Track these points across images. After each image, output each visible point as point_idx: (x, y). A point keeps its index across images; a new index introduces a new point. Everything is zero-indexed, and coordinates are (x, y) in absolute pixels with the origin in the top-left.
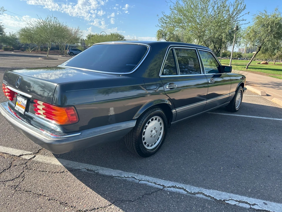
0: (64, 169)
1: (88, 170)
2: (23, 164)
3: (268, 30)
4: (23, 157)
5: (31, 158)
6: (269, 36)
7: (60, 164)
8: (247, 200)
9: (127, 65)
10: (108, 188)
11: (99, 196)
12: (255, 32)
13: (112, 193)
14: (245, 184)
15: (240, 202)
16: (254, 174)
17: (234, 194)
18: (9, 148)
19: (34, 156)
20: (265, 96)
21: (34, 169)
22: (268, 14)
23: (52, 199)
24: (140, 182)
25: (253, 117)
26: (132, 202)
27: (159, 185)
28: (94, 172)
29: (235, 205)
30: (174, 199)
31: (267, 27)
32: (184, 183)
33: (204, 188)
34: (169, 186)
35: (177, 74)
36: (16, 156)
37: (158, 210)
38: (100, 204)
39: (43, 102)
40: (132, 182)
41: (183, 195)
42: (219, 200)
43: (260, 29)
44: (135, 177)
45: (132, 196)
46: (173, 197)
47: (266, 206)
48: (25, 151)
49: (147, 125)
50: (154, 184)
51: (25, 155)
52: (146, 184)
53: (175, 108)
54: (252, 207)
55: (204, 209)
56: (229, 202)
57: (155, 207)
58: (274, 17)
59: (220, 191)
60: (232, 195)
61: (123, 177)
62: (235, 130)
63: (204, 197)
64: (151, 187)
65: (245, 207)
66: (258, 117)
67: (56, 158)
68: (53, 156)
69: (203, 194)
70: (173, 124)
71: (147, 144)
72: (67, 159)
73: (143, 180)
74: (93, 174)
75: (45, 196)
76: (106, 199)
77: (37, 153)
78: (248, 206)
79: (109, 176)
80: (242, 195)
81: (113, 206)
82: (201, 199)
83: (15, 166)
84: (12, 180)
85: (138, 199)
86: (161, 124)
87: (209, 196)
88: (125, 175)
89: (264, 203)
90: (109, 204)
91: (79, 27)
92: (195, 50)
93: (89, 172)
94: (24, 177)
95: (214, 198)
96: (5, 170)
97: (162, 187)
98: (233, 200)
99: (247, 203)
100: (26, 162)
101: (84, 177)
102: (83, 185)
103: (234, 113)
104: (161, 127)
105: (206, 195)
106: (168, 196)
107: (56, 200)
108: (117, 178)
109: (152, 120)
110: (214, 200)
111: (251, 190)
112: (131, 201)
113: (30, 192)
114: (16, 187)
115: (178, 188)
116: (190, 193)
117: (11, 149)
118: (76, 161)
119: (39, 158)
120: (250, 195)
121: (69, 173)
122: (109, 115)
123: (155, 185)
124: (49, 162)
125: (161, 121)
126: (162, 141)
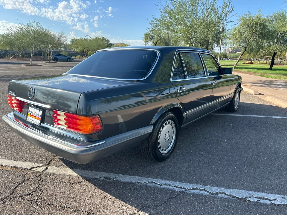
0: (81, 179)
1: (106, 178)
2: (36, 177)
3: (252, 31)
4: (35, 169)
5: (44, 170)
6: (253, 36)
7: (76, 174)
8: (266, 196)
9: (135, 70)
10: (131, 195)
11: (125, 203)
12: (241, 33)
13: (136, 199)
14: (261, 181)
15: (260, 198)
16: (267, 171)
17: (253, 191)
18: (18, 161)
19: (46, 168)
20: (258, 95)
21: (50, 181)
22: (252, 15)
23: (77, 211)
24: (161, 186)
25: (252, 116)
26: (159, 206)
27: (180, 188)
28: (113, 179)
29: (257, 202)
30: (198, 201)
31: (252, 28)
32: (203, 185)
33: (224, 188)
34: (190, 188)
35: (185, 78)
36: (27, 169)
37: (186, 212)
38: (127, 211)
39: (64, 113)
40: (153, 187)
41: (206, 196)
42: (241, 198)
43: (245, 30)
44: (155, 182)
45: (157, 201)
46: (196, 199)
47: (285, 200)
48: (36, 164)
49: (161, 129)
50: (175, 188)
51: (36, 167)
52: (168, 188)
53: (185, 111)
54: (272, 202)
55: (229, 208)
56: (251, 199)
57: (183, 210)
58: (257, 18)
59: (239, 189)
60: (251, 192)
61: (143, 183)
62: (239, 130)
63: (227, 196)
64: (173, 191)
65: (266, 203)
66: (257, 116)
67: (70, 168)
68: (67, 166)
69: (225, 194)
70: (183, 127)
71: (162, 148)
72: (82, 169)
73: (164, 184)
74: (113, 182)
75: (69, 207)
76: (133, 206)
77: (48, 165)
78: (269, 202)
79: (129, 183)
80: (261, 192)
81: (141, 212)
82: (224, 198)
83: (28, 179)
84: (30, 194)
85: (163, 203)
86: (173, 127)
87: (231, 195)
88: (145, 181)
89: (282, 198)
90: (137, 211)
91: (62, 32)
92: (198, 53)
93: (108, 180)
94: (41, 191)
95: (235, 197)
96: (19, 184)
97: (184, 190)
98: (253, 197)
99: (266, 199)
100: (40, 174)
101: (103, 186)
102: (106, 194)
103: (233, 113)
104: (173, 130)
105: (227, 195)
106: (192, 199)
107: (82, 211)
108: (137, 184)
109: (166, 124)
110: (236, 199)
111: (268, 187)
112: (157, 206)
113: (53, 205)
114: (36, 201)
115: (199, 190)
116: (213, 194)
117: (20, 162)
118: (92, 170)
119: (52, 169)
120: (268, 191)
121: (88, 183)
122: (119, 122)
123: (177, 188)
124: (63, 173)
125: (173, 125)
126: (174, 144)
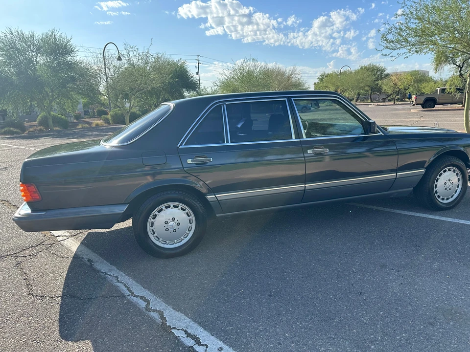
0: (72, 255)
1: (89, 260)
2: (50, 244)
4: (59, 238)
5: (62, 240)
17: (200, 325)
19: (67, 238)
24: (117, 283)
27: (130, 291)
28: (92, 263)
29: (177, 337)
32: (159, 296)
33: (173, 308)
34: (139, 295)
38: (52, 293)
40: (108, 281)
41: (136, 308)
42: (167, 326)
44: (119, 277)
45: (88, 294)
46: (123, 306)
49: (156, 213)
50: (125, 289)
51: (62, 236)
52: (118, 287)
53: (213, 192)
56: (176, 332)
59: (188, 316)
60: (195, 325)
61: (107, 275)
63: (156, 317)
69: (162, 314)
70: (222, 217)
71: (161, 240)
73: (122, 282)
74: (88, 265)
76: (63, 291)
77: (73, 236)
78: (191, 344)
79: (97, 270)
82: (149, 317)
83: (42, 245)
84: (25, 257)
85: (88, 298)
86: (188, 214)
87: (164, 319)
88: (113, 272)
89: (221, 348)
90: (59, 296)
93: (87, 262)
95: (166, 322)
97: (127, 293)
98: (185, 331)
99: (197, 340)
100: (55, 243)
104: (189, 218)
105: (162, 317)
106: (119, 305)
108: (102, 273)
109: (167, 207)
110: (161, 324)
115: (144, 299)
116: (148, 309)
119: (68, 241)
121: (70, 260)
125: (189, 210)
